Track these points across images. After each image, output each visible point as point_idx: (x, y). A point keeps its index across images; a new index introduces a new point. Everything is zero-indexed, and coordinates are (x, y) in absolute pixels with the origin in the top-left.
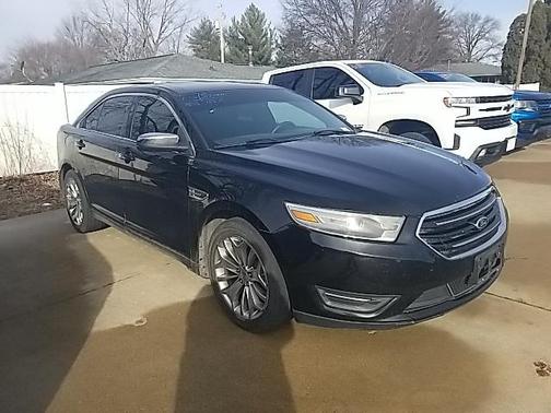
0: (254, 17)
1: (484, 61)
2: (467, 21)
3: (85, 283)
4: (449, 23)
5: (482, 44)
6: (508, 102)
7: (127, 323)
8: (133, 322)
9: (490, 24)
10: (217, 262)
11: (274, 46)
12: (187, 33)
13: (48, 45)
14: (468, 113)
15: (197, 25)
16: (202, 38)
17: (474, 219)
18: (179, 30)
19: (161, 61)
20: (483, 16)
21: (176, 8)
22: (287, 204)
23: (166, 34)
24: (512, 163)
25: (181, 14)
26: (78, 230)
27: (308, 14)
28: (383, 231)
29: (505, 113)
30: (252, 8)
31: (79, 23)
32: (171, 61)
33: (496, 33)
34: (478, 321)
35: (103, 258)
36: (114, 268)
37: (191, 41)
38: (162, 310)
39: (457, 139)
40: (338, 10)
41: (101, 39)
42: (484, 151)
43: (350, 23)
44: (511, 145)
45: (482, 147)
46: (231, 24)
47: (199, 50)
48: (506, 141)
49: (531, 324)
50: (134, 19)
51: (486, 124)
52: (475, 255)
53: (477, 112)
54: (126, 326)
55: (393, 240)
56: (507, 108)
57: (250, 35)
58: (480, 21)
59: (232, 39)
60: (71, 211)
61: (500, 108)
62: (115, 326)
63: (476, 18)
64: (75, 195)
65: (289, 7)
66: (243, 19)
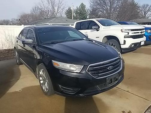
0: (83, 6)
1: (149, 18)
4: (139, 7)
5: (149, 13)
6: (142, 31)
7: (17, 91)
10: (40, 76)
11: (88, 14)
12: (64, 11)
13: (28, 14)
14: (128, 34)
15: (67, 9)
16: (69, 12)
17: (108, 66)
18: (62, 10)
21: (61, 4)
22: (53, 61)
23: (59, 11)
24: (147, 49)
25: (63, 6)
26: (18, 64)
27: (97, 5)
28: (77, 69)
29: (141, 34)
30: (82, 4)
31: (37, 9)
34: (112, 97)
37: (66, 13)
38: (27, 87)
39: (125, 41)
41: (42, 13)
42: (133, 45)
43: (109, 8)
44: (142, 43)
45: (133, 44)
46: (76, 8)
47: (68, 15)
48: (141, 42)
49: (127, 99)
50: (50, 7)
51: (134, 37)
52: (107, 77)
53: (131, 34)
55: (79, 72)
56: (141, 33)
57: (81, 11)
58: (149, 6)
59: (76, 12)
61: (139, 33)
65: (92, 3)
66: (80, 7)
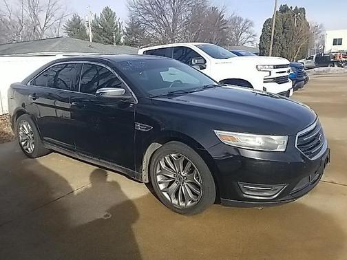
0: (109, 14)
1: (246, 45)
2: (236, 21)
3: (52, 193)
4: (226, 22)
5: (245, 35)
8: (102, 216)
9: (248, 23)
10: (158, 171)
11: (122, 33)
12: (64, 24)
14: (270, 75)
15: (70, 18)
16: (74, 27)
18: (59, 21)
19: (55, 42)
20: (244, 19)
21: (56, 7)
22: (215, 131)
23: (50, 24)
26: (29, 156)
27: (145, 14)
28: (278, 145)
29: (287, 74)
30: (107, 9)
32: (63, 41)
33: (251, 28)
35: (57, 175)
36: (69, 181)
37: (67, 29)
39: (264, 90)
40: (163, 12)
41: (3, 26)
43: (171, 21)
44: (291, 93)
46: (94, 19)
47: (71, 34)
48: (289, 91)
50: (26, 14)
51: (279, 81)
52: (321, 157)
53: (274, 74)
54: (98, 219)
55: (284, 150)
57: (106, 26)
58: (243, 22)
60: (23, 143)
61: (285, 72)
62: (91, 221)
63: (241, 20)
64: (27, 132)
65: (132, 9)
66: (101, 15)
